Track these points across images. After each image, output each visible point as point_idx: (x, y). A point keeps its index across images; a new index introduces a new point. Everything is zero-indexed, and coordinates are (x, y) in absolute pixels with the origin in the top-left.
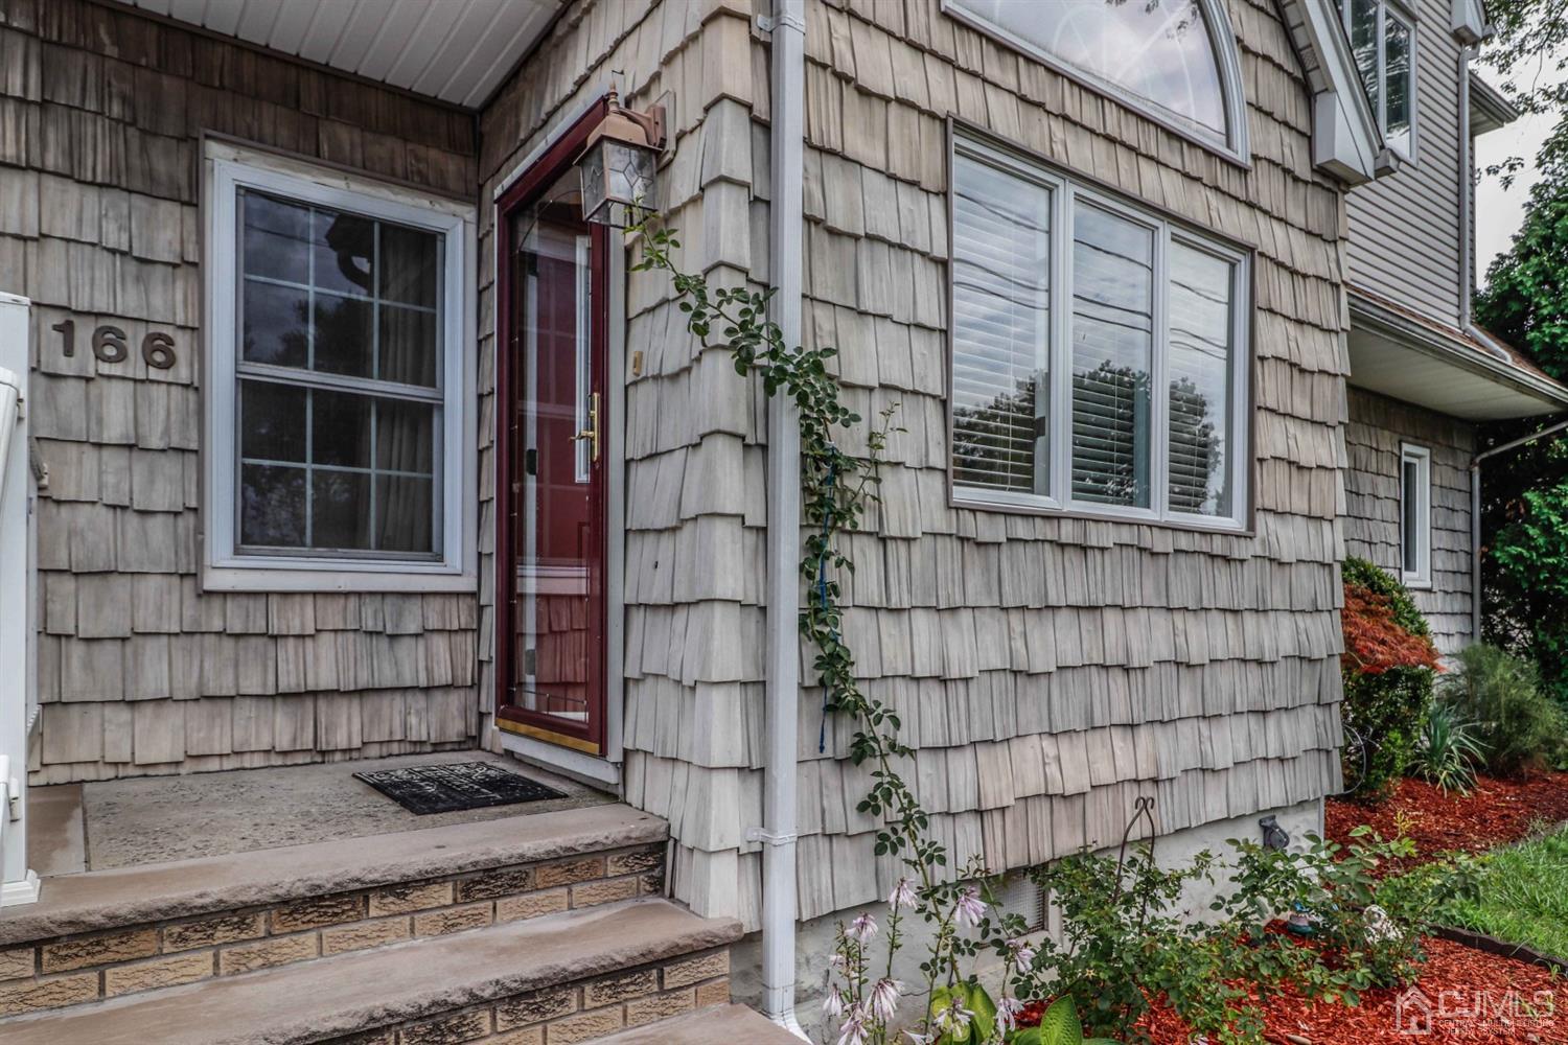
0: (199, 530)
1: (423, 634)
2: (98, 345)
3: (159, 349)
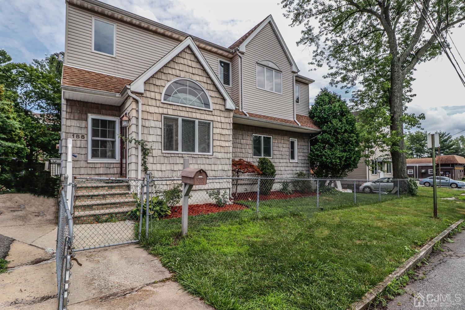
0: (87, 156)
1: (113, 168)
2: (77, 136)
3: (83, 137)
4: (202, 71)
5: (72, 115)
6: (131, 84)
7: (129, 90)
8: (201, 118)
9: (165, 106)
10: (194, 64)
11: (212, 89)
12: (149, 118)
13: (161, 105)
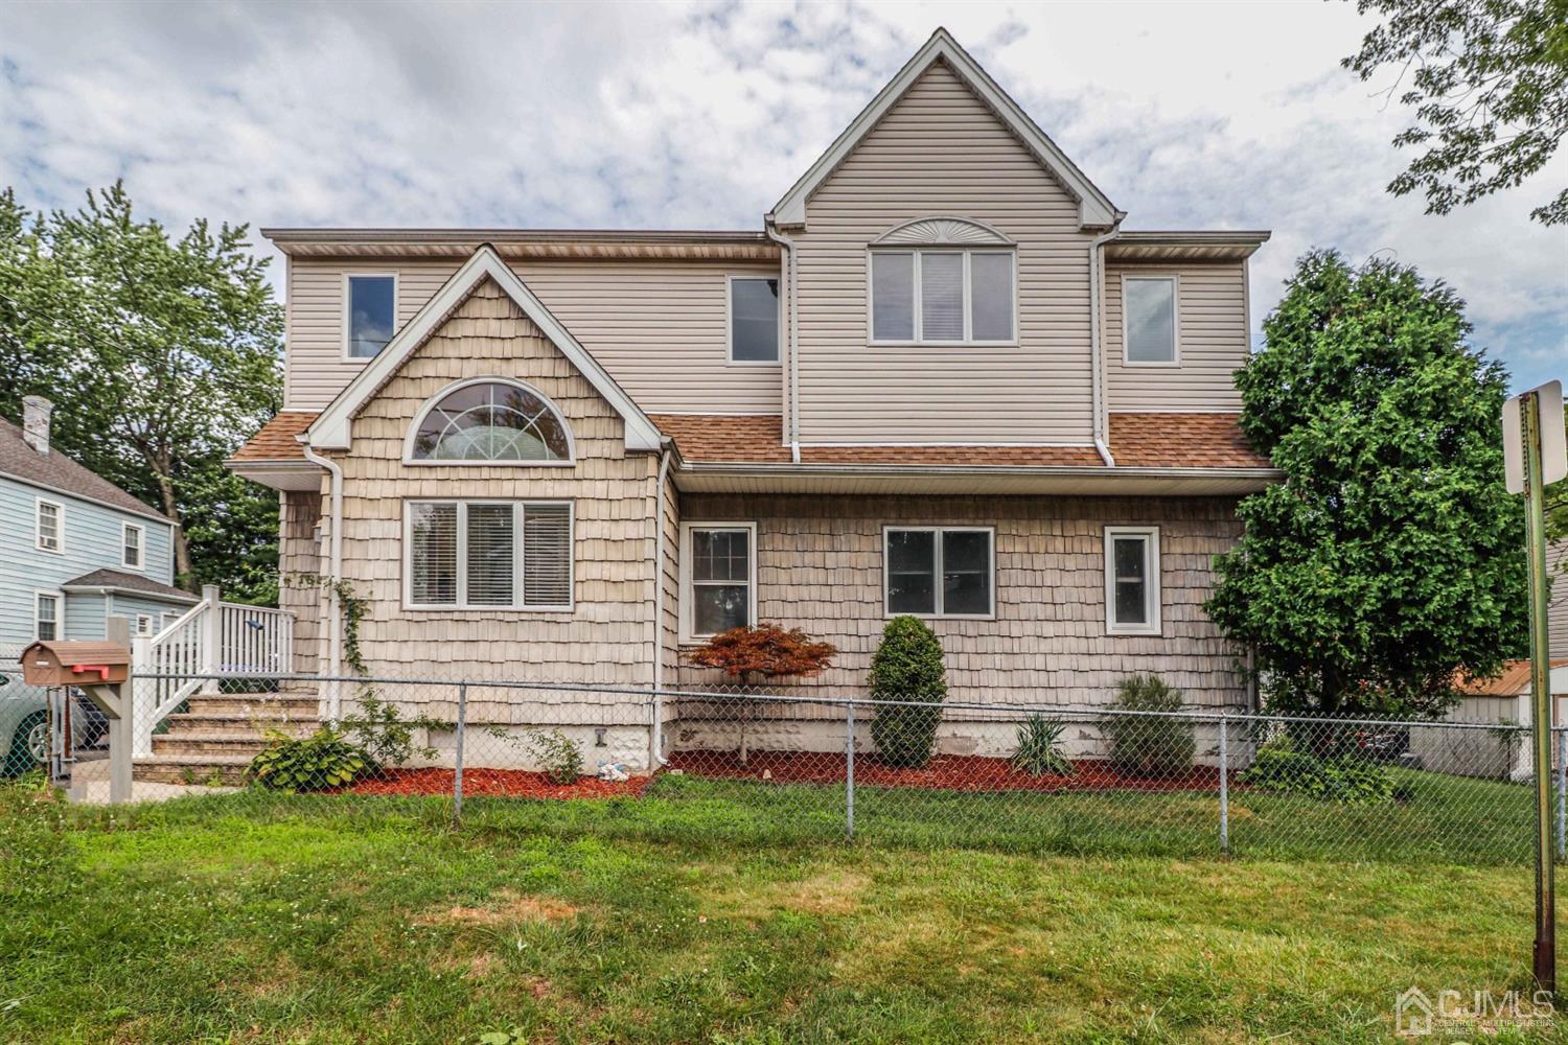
6: (311, 430)
7: (308, 448)
8: (532, 495)
9: (415, 473)
12: (368, 514)
13: (404, 473)
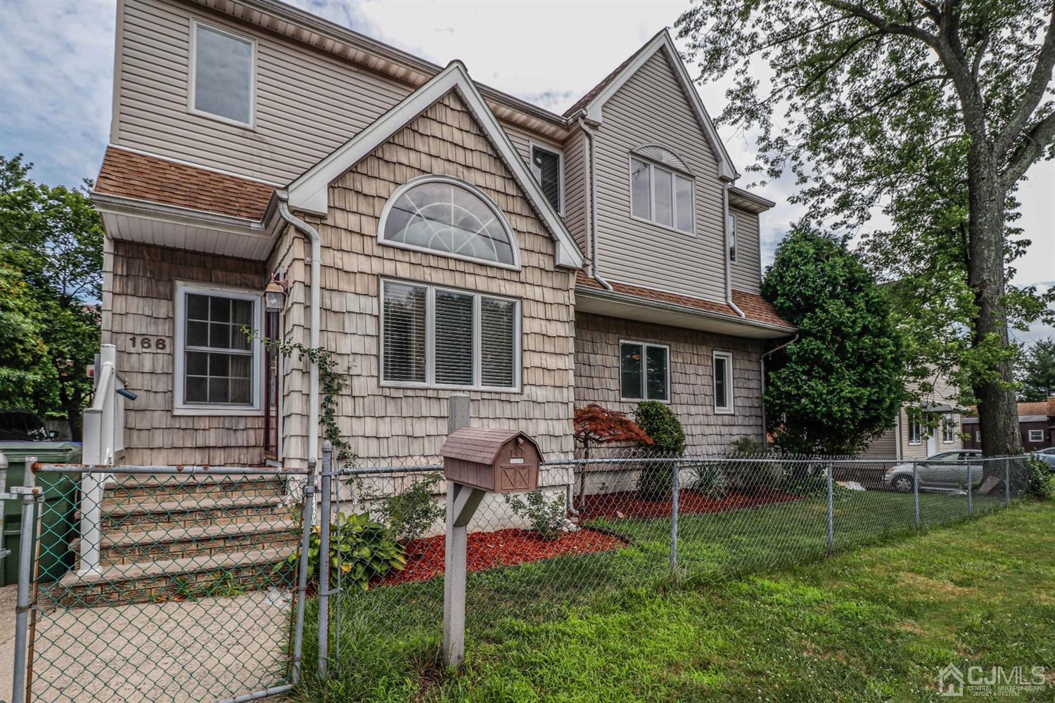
0: (172, 397)
1: (246, 429)
2: (143, 342)
3: (161, 344)
4: (492, 159)
5: (131, 284)
6: (291, 188)
7: (285, 206)
8: (490, 290)
9: (390, 254)
10: (471, 141)
11: (518, 210)
12: (343, 286)
13: (378, 251)
